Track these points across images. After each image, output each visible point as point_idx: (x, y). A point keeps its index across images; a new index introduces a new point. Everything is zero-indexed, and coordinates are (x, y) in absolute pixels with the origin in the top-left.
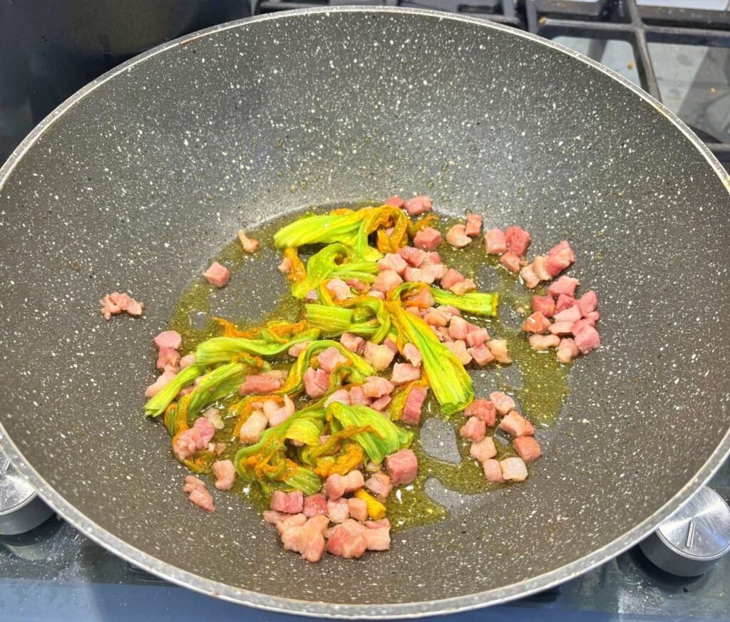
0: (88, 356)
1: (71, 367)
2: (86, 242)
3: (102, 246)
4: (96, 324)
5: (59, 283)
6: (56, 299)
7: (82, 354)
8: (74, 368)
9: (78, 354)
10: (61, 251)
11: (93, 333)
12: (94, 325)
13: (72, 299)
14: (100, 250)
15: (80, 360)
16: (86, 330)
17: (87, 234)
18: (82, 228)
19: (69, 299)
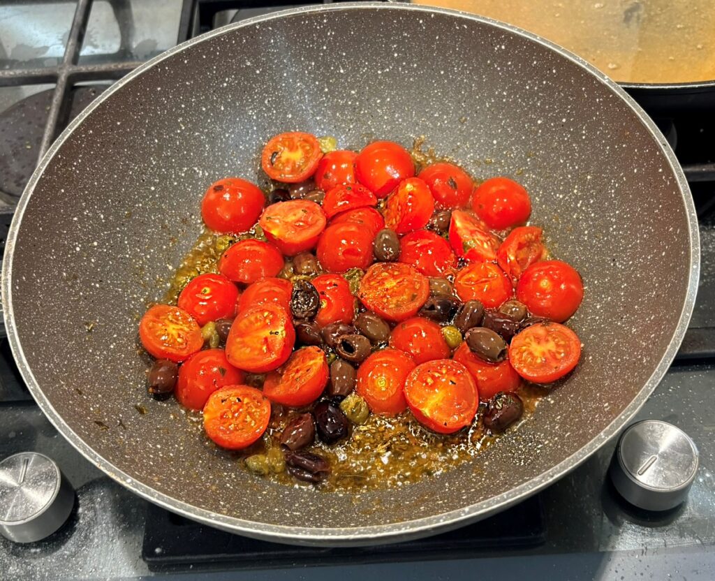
0: (575, 209)
1: (576, 187)
2: (633, 271)
3: (623, 287)
4: (588, 238)
5: (624, 225)
6: (617, 212)
7: (579, 205)
8: (575, 189)
9: (581, 202)
10: (638, 241)
11: (585, 230)
12: (590, 236)
13: (611, 229)
14: (622, 284)
15: (577, 199)
16: (590, 226)
17: (636, 277)
18: (641, 273)
19: (612, 227)
